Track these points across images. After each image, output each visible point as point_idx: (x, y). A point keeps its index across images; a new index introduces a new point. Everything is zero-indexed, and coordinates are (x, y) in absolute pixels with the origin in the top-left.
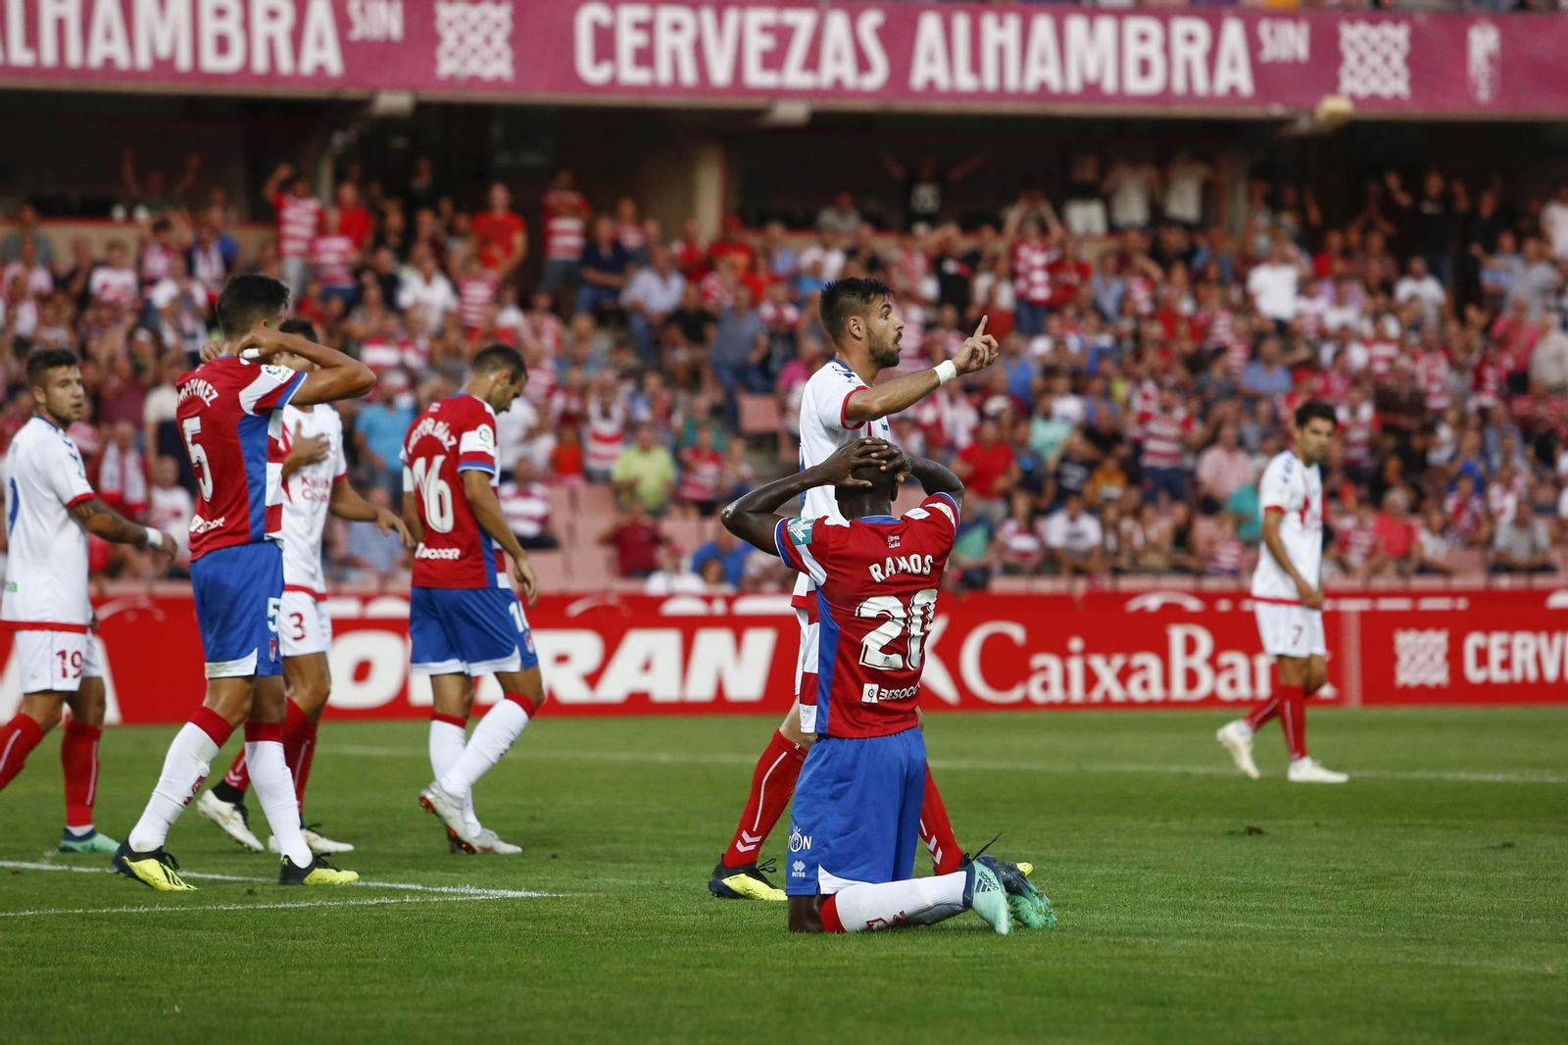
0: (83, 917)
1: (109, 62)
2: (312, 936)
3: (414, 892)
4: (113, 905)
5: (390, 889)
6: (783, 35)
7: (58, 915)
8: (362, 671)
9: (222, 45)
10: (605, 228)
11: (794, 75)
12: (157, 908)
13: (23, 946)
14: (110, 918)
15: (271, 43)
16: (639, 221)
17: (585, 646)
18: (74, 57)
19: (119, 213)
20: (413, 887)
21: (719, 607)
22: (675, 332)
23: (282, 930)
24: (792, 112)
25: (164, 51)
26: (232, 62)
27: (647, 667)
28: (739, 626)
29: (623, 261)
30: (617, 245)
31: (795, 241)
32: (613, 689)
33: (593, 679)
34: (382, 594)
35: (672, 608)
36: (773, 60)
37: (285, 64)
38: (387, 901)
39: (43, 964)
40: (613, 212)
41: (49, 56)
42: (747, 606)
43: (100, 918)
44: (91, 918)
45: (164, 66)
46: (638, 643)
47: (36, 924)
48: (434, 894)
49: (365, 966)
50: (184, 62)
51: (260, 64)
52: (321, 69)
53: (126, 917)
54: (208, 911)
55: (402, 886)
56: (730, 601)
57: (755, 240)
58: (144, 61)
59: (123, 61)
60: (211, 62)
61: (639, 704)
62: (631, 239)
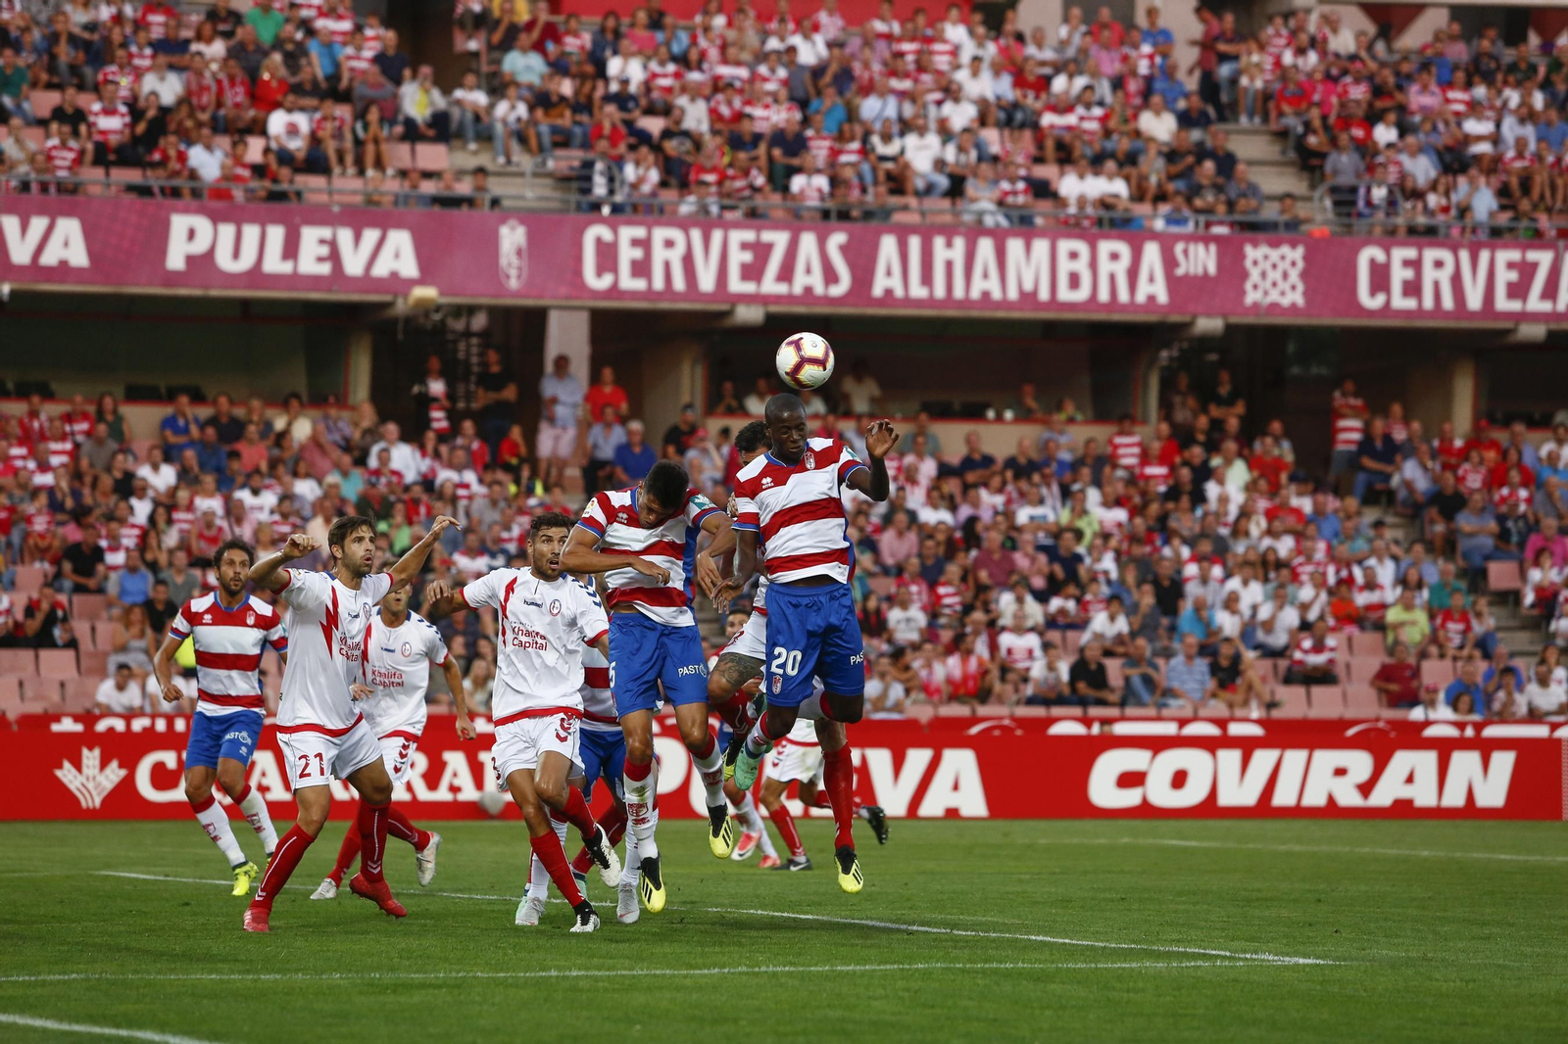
0: (963, 971)
1: (986, 295)
2: (1143, 990)
3: (1224, 958)
4: (986, 961)
5: (1205, 955)
6: (1527, 270)
7: (943, 969)
8: (1179, 779)
9: (1074, 281)
10: (1379, 425)
11: (1535, 303)
12: (1020, 965)
13: (916, 992)
14: (984, 972)
15: (1112, 278)
16: (1406, 421)
17: (1360, 763)
18: (959, 292)
19: (991, 414)
20: (1223, 953)
21: (1469, 732)
22: (1433, 512)
23: (1118, 985)
24: (1535, 332)
25: (1028, 286)
26: (1082, 294)
27: (1410, 780)
28: (1486, 748)
29: (1391, 452)
30: (1387, 438)
31: (1535, 436)
32: (1381, 797)
33: (1365, 789)
34: (1195, 719)
35: (1430, 732)
36: (1518, 291)
37: (1123, 296)
38: (1202, 964)
39: (933, 1007)
40: (1385, 413)
41: (940, 292)
42: (1492, 731)
43: (976, 972)
44: (969, 972)
45: (1028, 298)
46: (1403, 761)
47: (926, 975)
48: (1240, 959)
49: (1186, 1016)
50: (1044, 295)
51: (1104, 296)
52: (1152, 298)
53: (995, 972)
54: (1061, 969)
55: (1214, 952)
56: (1479, 727)
57: (1501, 436)
58: (1013, 294)
59: (996, 294)
60: (1065, 294)
61: (1403, 809)
62: (1400, 435)
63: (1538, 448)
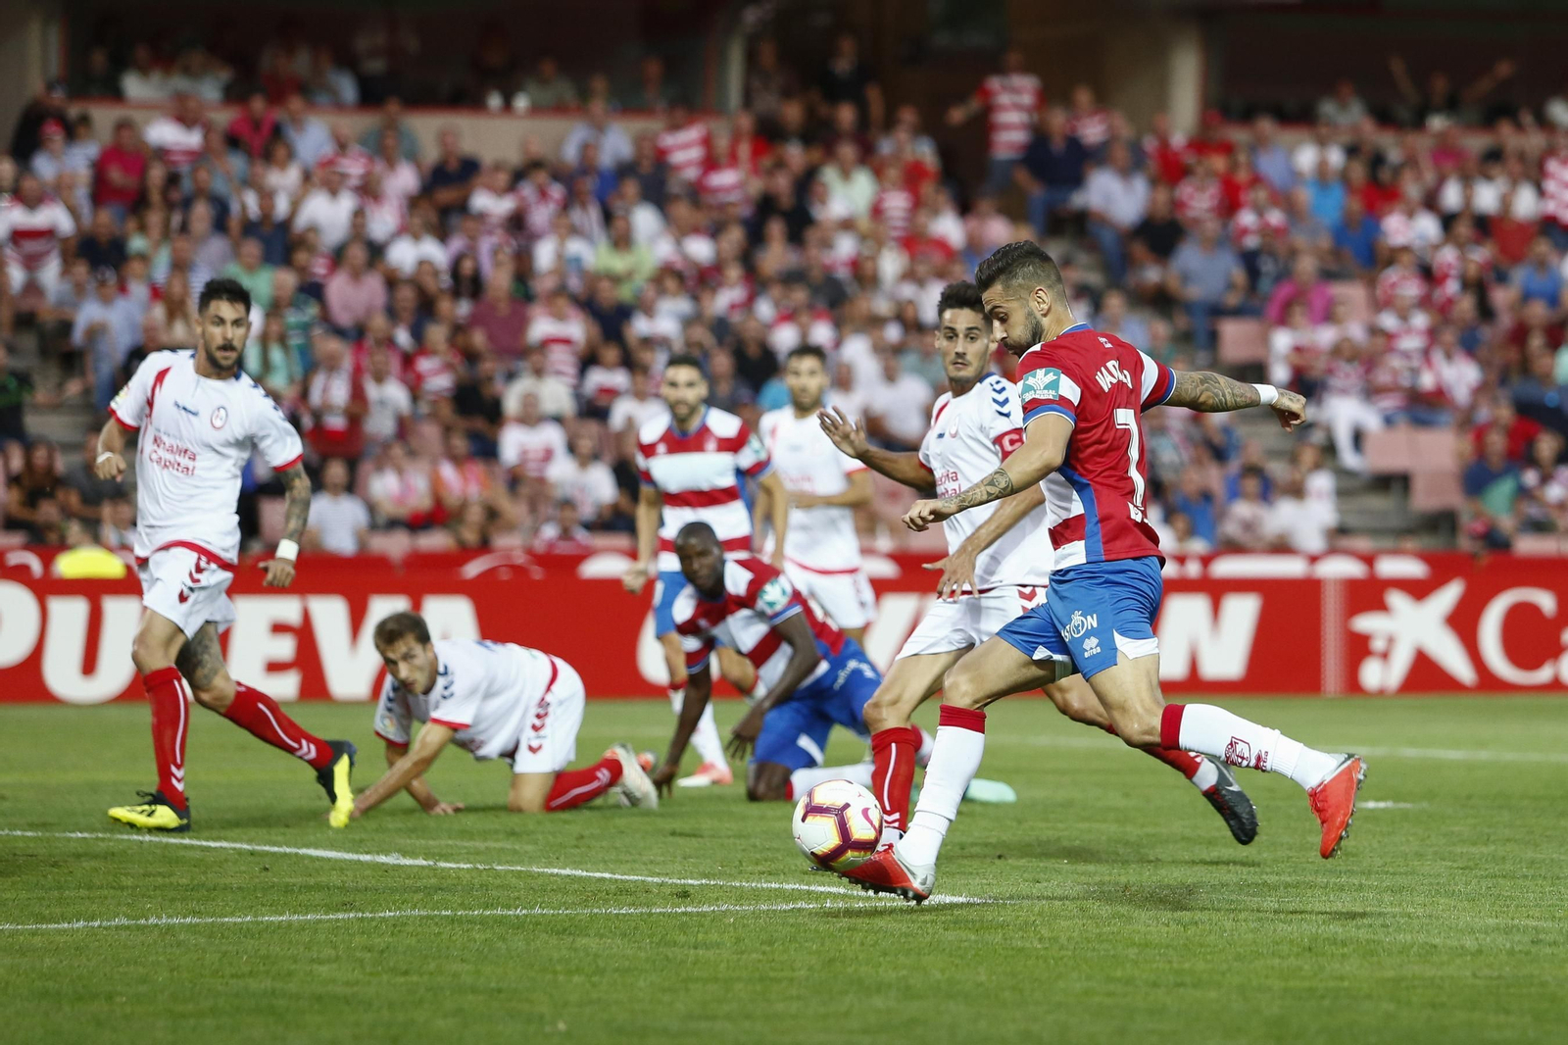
0: (452, 920)
2: (718, 945)
4: (486, 907)
5: (809, 892)
7: (422, 918)
10: (1058, 119)
12: (537, 911)
13: (382, 952)
14: (483, 922)
16: (1101, 111)
19: (495, 101)
20: (834, 890)
21: (1193, 569)
22: (1139, 249)
23: (682, 938)
28: (1217, 590)
31: (1287, 136)
38: (804, 906)
39: (406, 973)
40: (1066, 99)
42: (1227, 567)
43: (471, 921)
44: (460, 921)
47: (397, 925)
49: (778, 981)
53: (500, 921)
54: (596, 914)
55: (822, 889)
56: (1206, 561)
57: (1238, 135)
62: (1093, 131)
63: (1290, 151)
